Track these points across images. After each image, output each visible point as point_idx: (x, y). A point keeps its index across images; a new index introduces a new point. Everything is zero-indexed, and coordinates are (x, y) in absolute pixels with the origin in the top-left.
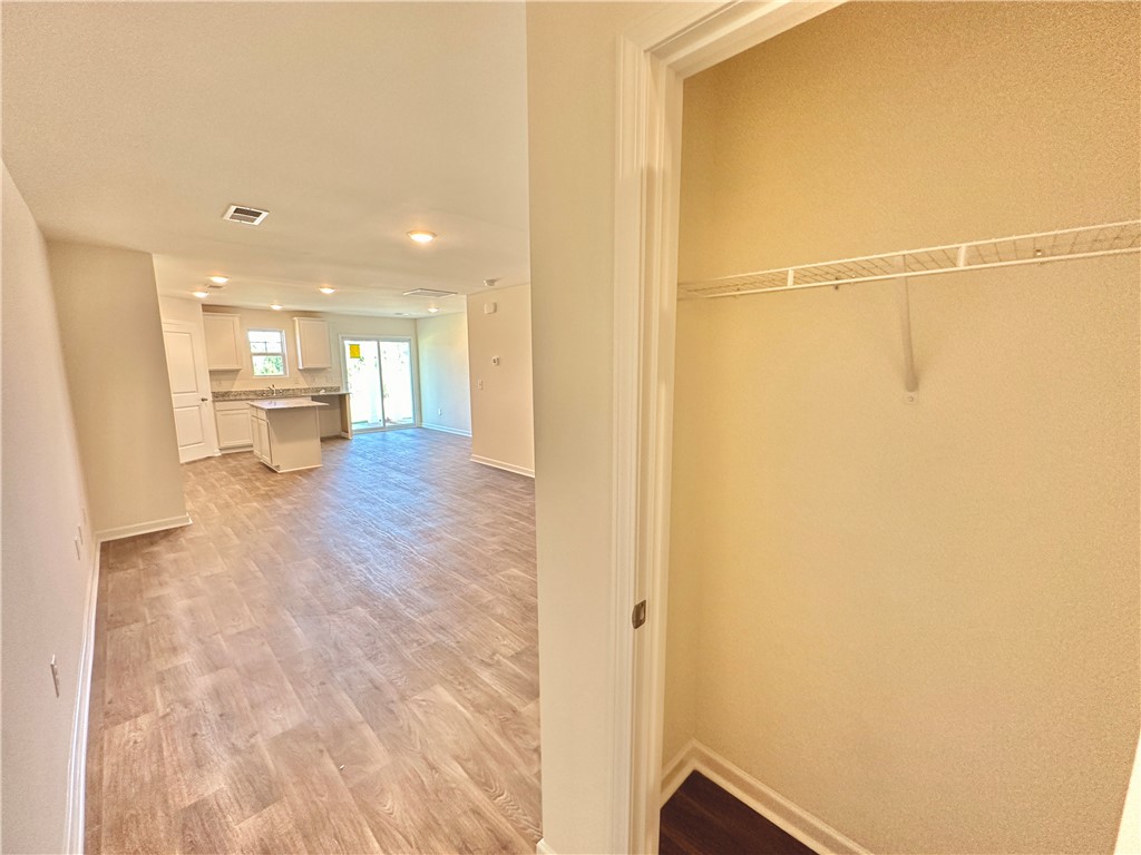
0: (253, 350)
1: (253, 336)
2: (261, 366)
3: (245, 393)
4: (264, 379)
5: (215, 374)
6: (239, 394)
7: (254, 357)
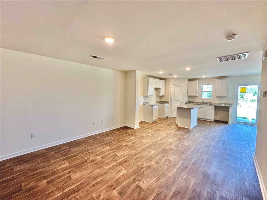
0: (203, 90)
1: (204, 86)
2: (205, 95)
3: (198, 102)
4: (204, 99)
5: (189, 97)
6: (196, 102)
7: (204, 92)
